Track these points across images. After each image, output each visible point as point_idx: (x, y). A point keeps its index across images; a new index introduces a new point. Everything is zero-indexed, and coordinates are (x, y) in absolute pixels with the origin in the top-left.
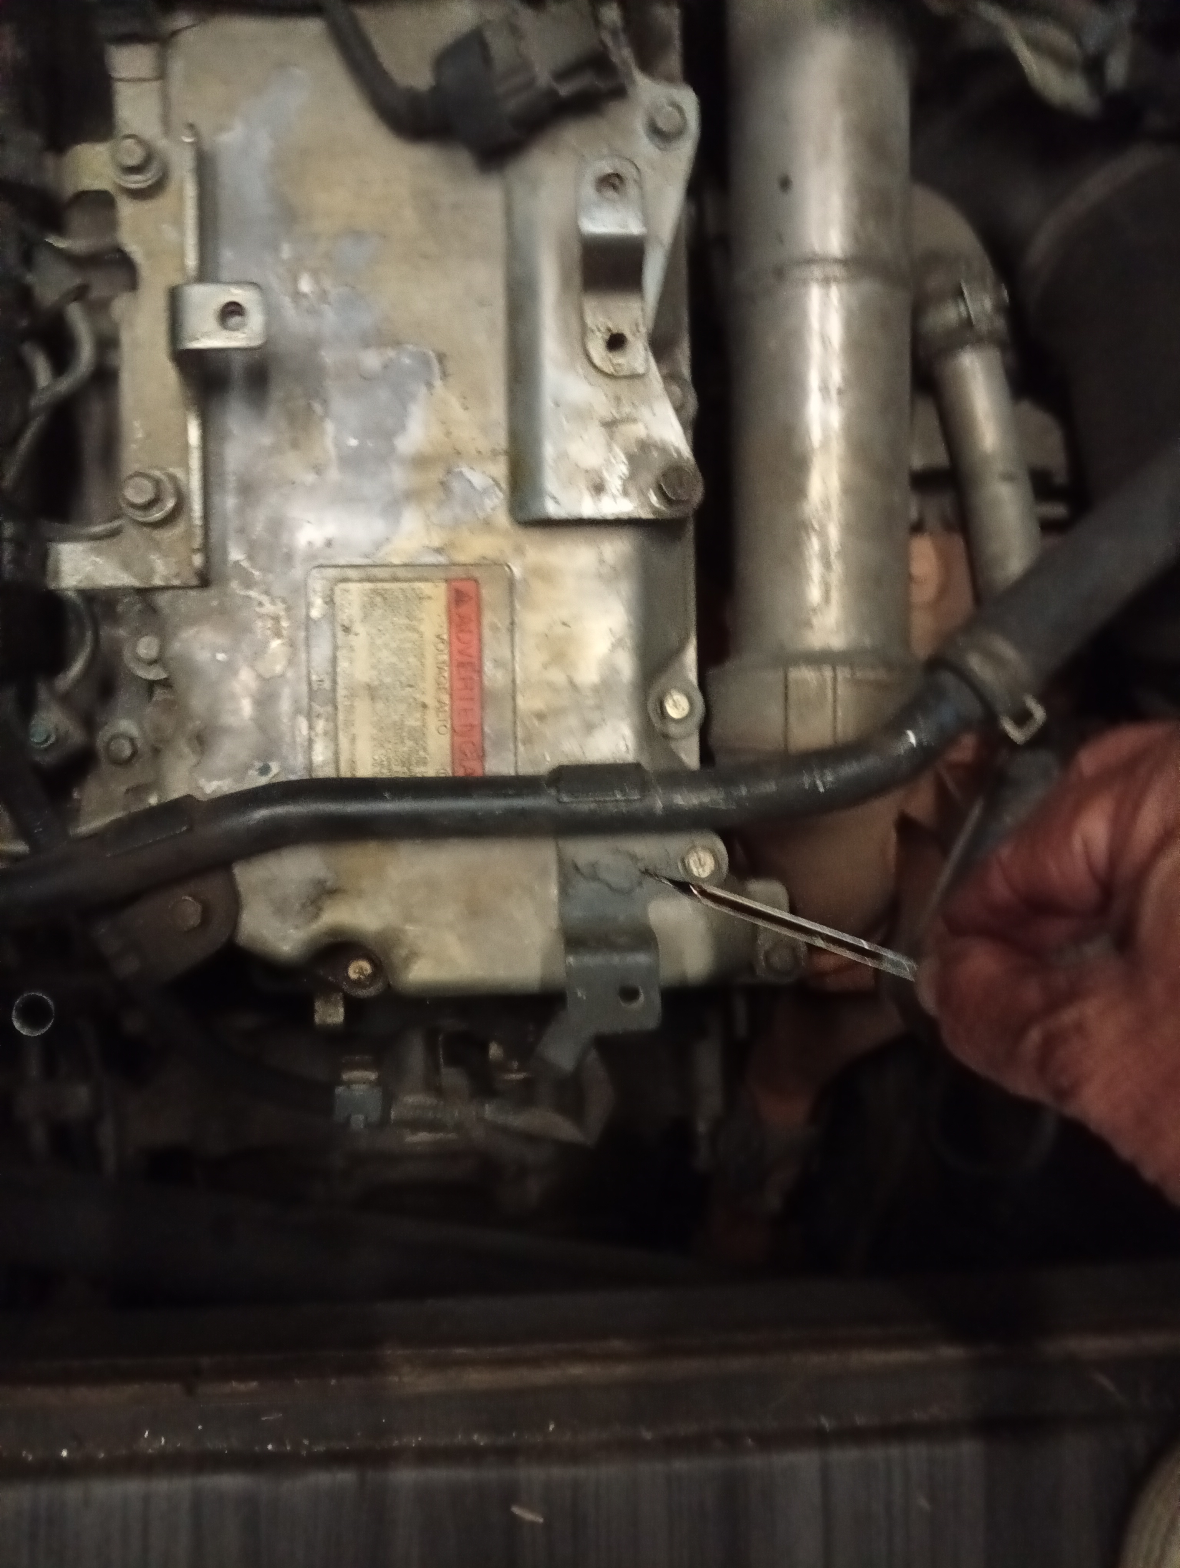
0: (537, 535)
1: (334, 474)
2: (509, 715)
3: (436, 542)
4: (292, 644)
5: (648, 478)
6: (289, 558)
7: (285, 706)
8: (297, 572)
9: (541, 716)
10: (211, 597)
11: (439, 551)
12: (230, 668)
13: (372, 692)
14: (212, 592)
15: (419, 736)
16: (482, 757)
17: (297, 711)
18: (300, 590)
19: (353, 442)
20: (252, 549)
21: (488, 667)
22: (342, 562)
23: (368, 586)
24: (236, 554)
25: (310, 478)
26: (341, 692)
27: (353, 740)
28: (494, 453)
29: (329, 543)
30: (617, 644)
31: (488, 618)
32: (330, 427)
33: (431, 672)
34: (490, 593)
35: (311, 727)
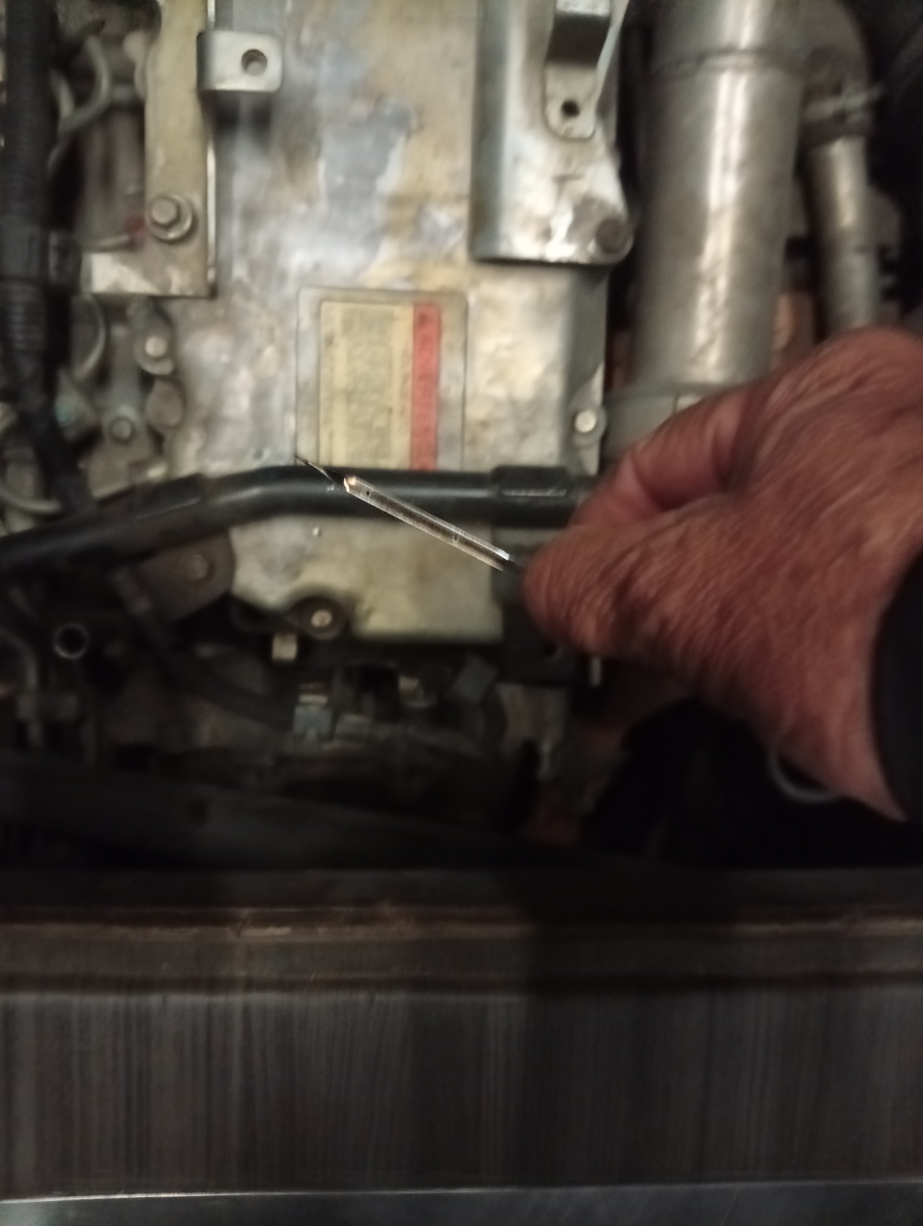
0: (489, 271)
1: (322, 206)
2: (458, 422)
3: (406, 272)
4: (283, 352)
5: (588, 227)
6: (283, 277)
7: (276, 402)
8: (290, 289)
9: (484, 424)
10: (219, 308)
11: (409, 279)
12: (231, 369)
13: (349, 395)
14: (219, 302)
15: (384, 434)
16: (435, 454)
17: (285, 409)
18: (291, 304)
19: (340, 180)
20: (253, 268)
21: (444, 380)
22: (326, 284)
23: (349, 306)
24: (239, 271)
25: (301, 208)
26: (323, 395)
27: (331, 435)
28: (458, 198)
29: (317, 267)
30: (550, 368)
31: (446, 338)
32: (322, 166)
33: (397, 382)
34: (449, 317)
35: (297, 423)
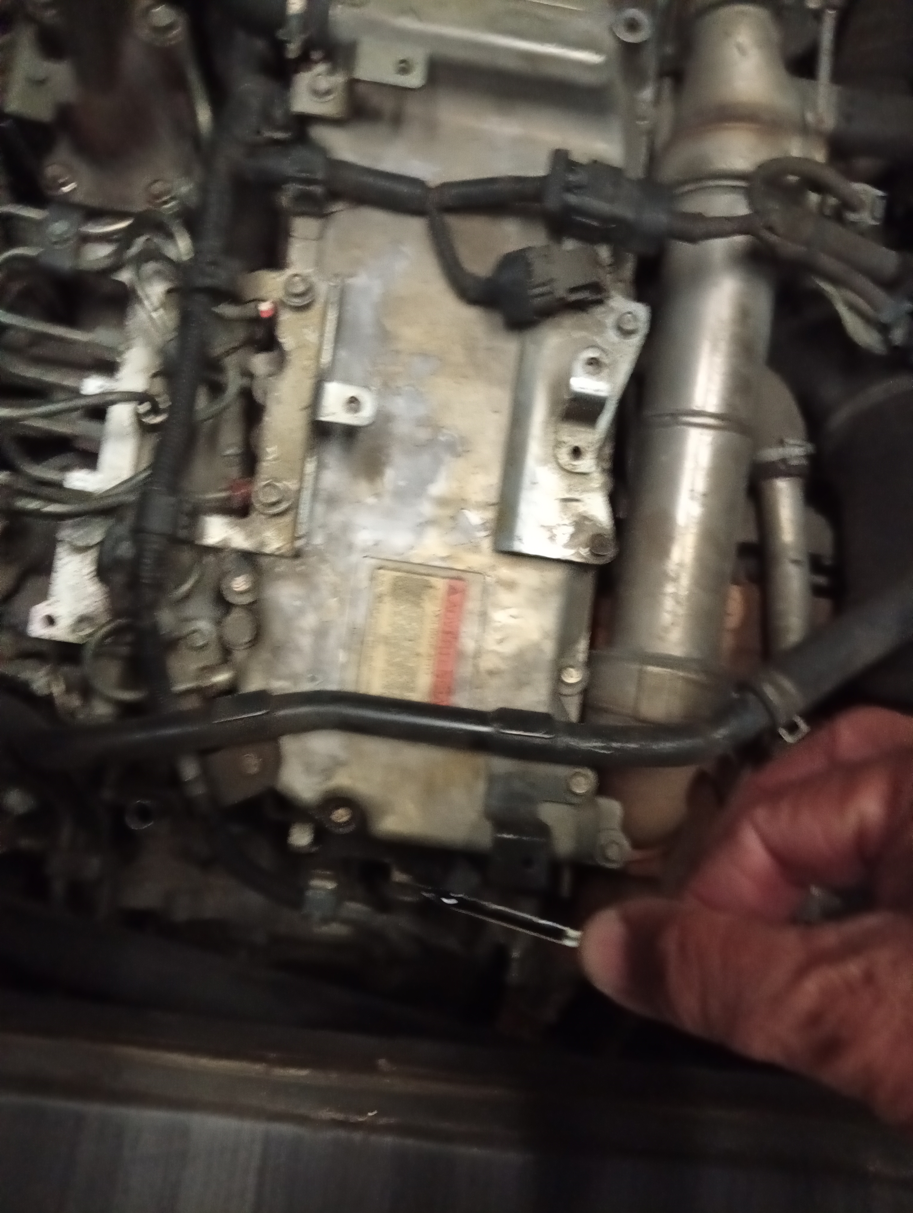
0: (507, 560)
1: (388, 501)
2: (471, 669)
3: (444, 554)
4: (343, 603)
5: (584, 537)
6: (350, 547)
7: (332, 641)
8: (355, 558)
9: (492, 673)
10: (299, 566)
11: (444, 559)
12: (301, 612)
13: (389, 641)
14: (300, 562)
15: (412, 673)
16: (449, 694)
17: (339, 646)
18: (353, 569)
19: (402, 483)
20: (329, 538)
21: (463, 637)
22: (383, 557)
23: (396, 574)
24: (318, 540)
25: (371, 500)
26: (368, 638)
27: (370, 670)
28: (488, 505)
29: (376, 544)
30: (546, 635)
31: (468, 605)
32: (390, 473)
33: (426, 635)
34: (473, 591)
